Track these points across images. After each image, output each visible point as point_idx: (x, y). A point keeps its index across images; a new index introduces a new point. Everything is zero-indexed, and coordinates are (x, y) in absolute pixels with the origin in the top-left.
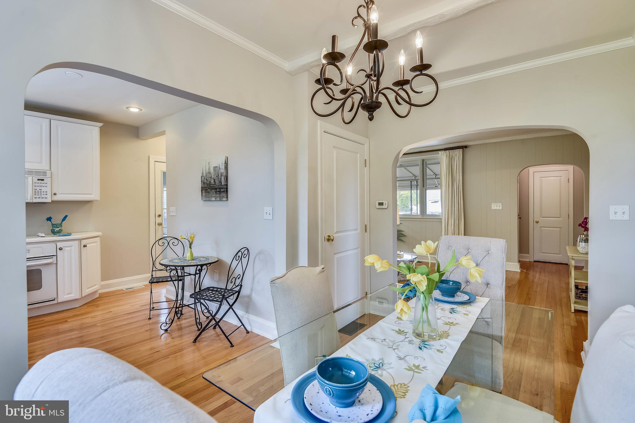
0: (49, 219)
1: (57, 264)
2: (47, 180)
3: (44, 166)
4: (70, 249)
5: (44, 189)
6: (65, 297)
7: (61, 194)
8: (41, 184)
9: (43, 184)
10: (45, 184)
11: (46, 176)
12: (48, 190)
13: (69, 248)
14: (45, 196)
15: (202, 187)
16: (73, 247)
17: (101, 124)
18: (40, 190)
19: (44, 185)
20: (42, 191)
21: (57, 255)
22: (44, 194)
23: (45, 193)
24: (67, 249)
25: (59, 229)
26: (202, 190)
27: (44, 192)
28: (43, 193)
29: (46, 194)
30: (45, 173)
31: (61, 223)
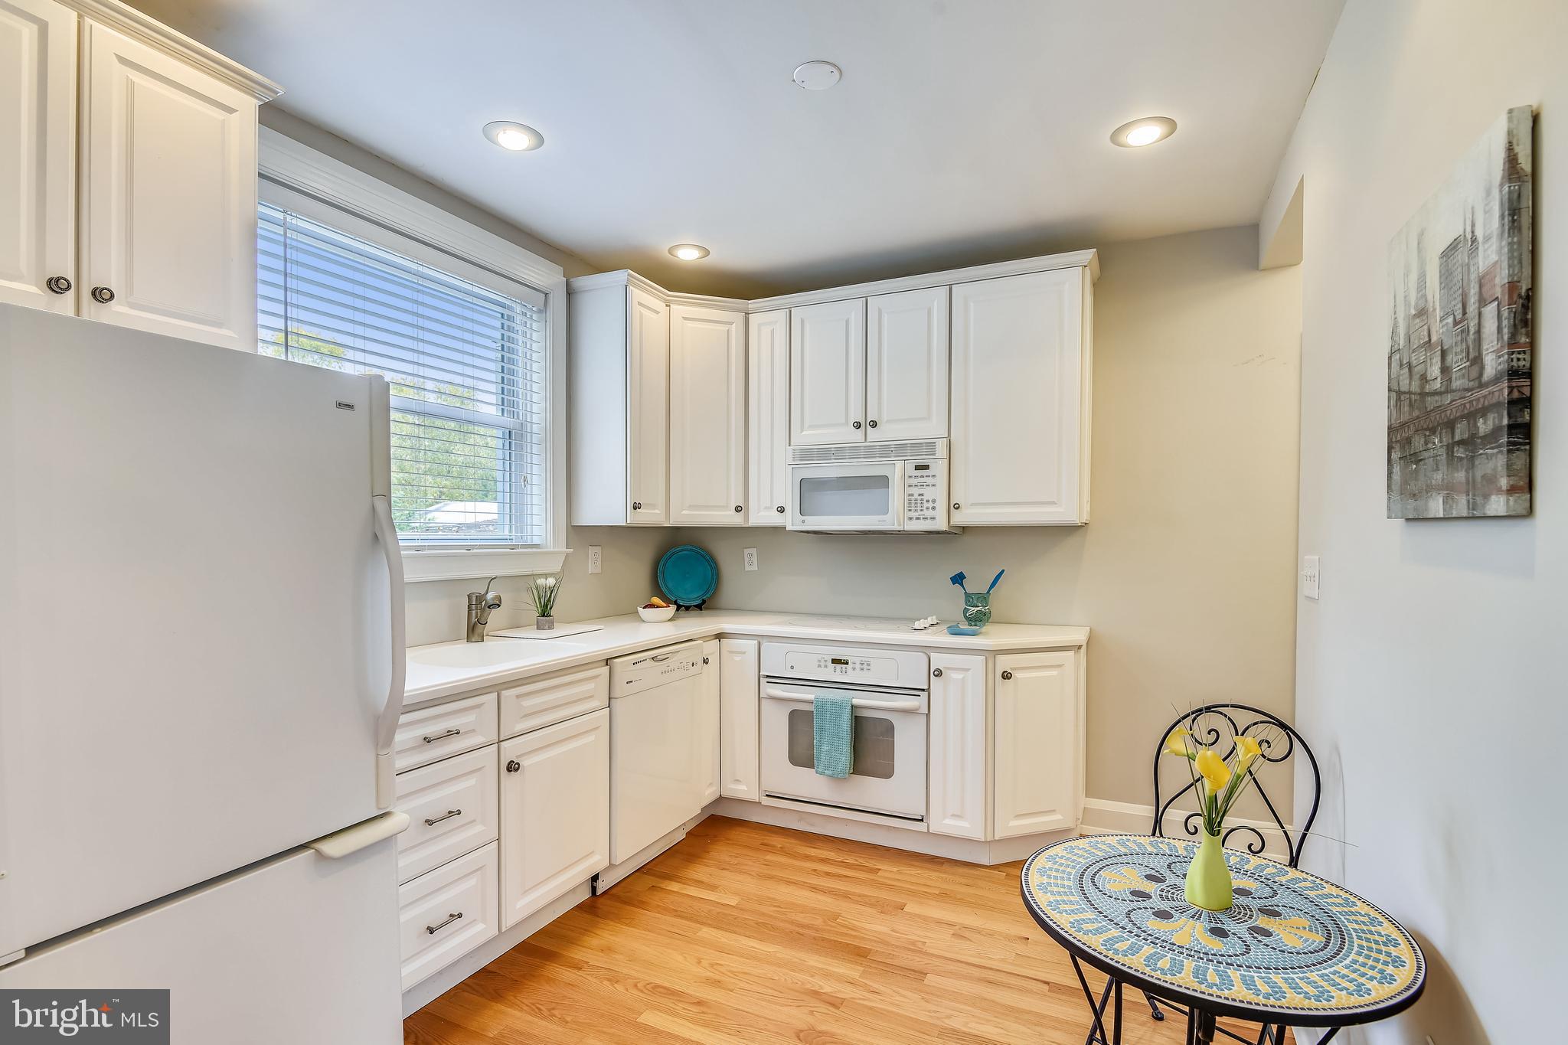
0: (958, 579)
1: (928, 715)
2: (939, 468)
3: (933, 428)
4: (964, 678)
5: (929, 493)
6: (947, 821)
7: (972, 505)
8: (922, 480)
9: (928, 478)
10: (931, 478)
11: (934, 455)
12: (939, 494)
13: (960, 676)
14: (929, 513)
15: (1390, 428)
16: (970, 672)
17: (1088, 255)
18: (920, 495)
19: (930, 481)
20: (925, 498)
21: (928, 690)
22: (927, 508)
23: (930, 505)
24: (957, 676)
25: (978, 609)
26: (1390, 449)
27: (928, 501)
28: (926, 505)
29: (934, 508)
30: (931, 446)
31: (988, 592)
